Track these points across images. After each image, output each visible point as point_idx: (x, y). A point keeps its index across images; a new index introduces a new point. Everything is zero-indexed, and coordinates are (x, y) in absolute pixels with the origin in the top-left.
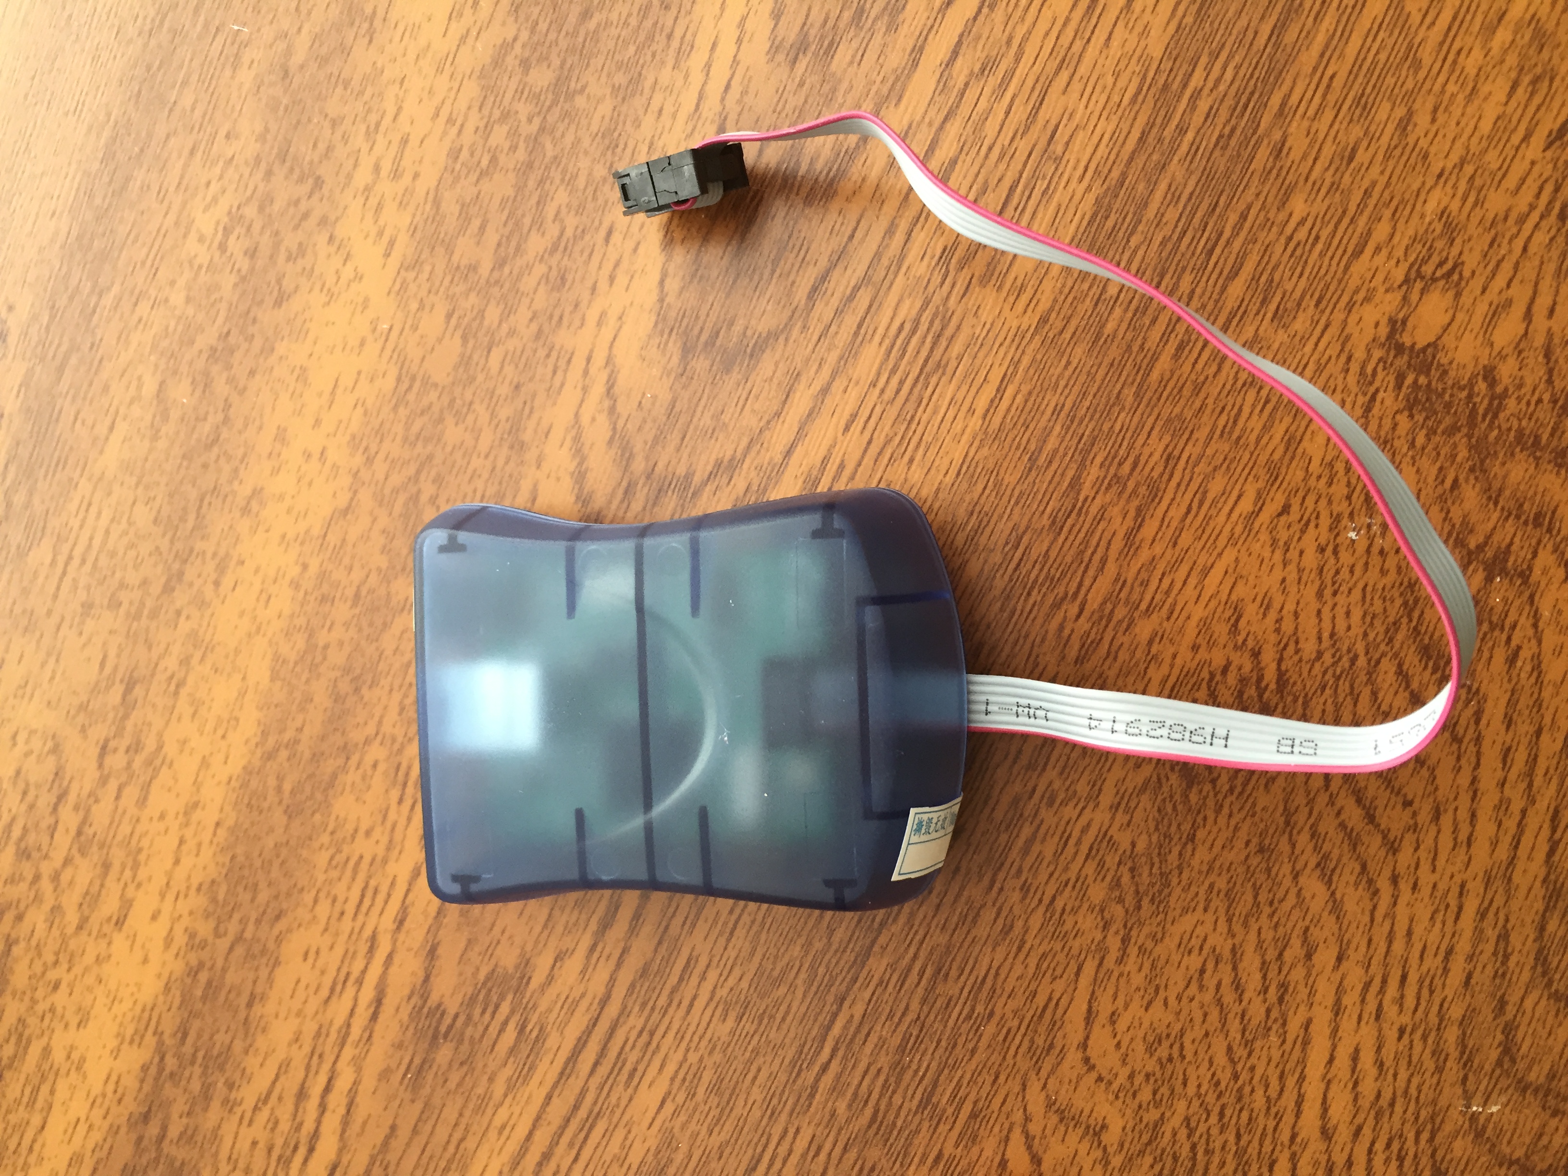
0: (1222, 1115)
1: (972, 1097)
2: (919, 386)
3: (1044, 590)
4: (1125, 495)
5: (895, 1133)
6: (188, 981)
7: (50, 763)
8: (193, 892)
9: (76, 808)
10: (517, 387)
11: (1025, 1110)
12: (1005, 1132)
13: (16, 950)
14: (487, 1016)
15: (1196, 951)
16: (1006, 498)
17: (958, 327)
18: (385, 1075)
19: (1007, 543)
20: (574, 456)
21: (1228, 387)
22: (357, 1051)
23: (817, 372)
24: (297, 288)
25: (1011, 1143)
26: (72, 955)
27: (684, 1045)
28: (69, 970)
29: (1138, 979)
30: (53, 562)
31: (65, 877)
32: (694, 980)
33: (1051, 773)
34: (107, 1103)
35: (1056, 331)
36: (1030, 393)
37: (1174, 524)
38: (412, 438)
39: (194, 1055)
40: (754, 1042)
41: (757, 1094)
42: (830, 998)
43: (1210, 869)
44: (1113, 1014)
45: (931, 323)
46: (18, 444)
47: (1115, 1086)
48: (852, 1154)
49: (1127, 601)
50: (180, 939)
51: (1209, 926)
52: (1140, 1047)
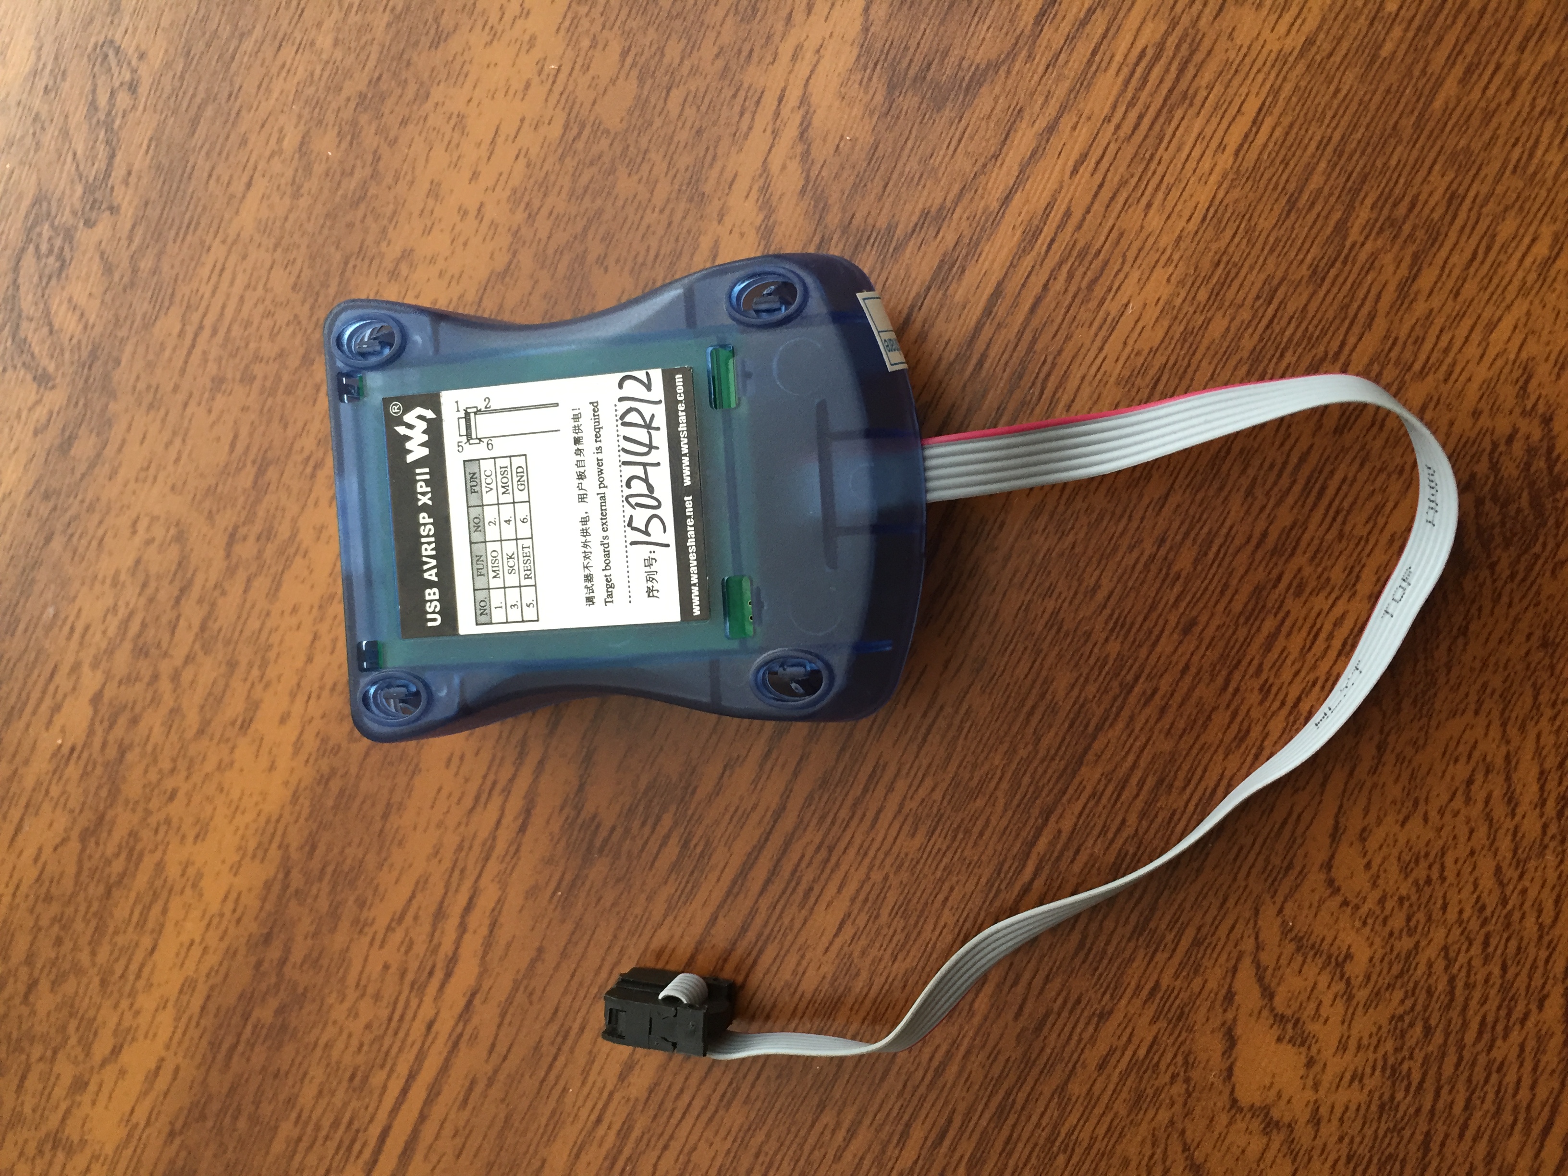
0: (1486, 944)
1: (1197, 921)
2: (1161, 120)
3: (1300, 350)
4: (1400, 241)
5: (1105, 961)
6: (319, 790)
7: (173, 553)
8: (326, 693)
9: (200, 601)
10: (699, 132)
11: (1257, 938)
12: (1233, 962)
13: (130, 757)
14: (647, 829)
15: (1463, 760)
16: (1259, 245)
17: (1209, 53)
18: (532, 893)
19: (1258, 297)
20: (761, 209)
21: (1524, 114)
22: (504, 865)
23: (1043, 106)
24: (456, 27)
25: (1240, 975)
26: (191, 761)
27: (867, 861)
28: (187, 778)
29: (1395, 791)
30: (181, 334)
31: (187, 676)
32: (881, 791)
33: (1301, 559)
34: (225, 923)
35: (1325, 54)
36: (1291, 126)
37: (1456, 272)
38: (580, 191)
39: (323, 870)
40: (946, 860)
41: (948, 917)
42: (1035, 812)
43: (1485, 664)
44: (1364, 830)
45: (1178, 47)
46: (146, 204)
47: (1364, 910)
48: (1057, 983)
49: (1397, 362)
50: (311, 743)
51: (1480, 731)
52: (1393, 868)
